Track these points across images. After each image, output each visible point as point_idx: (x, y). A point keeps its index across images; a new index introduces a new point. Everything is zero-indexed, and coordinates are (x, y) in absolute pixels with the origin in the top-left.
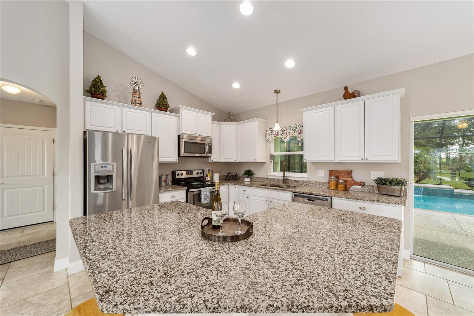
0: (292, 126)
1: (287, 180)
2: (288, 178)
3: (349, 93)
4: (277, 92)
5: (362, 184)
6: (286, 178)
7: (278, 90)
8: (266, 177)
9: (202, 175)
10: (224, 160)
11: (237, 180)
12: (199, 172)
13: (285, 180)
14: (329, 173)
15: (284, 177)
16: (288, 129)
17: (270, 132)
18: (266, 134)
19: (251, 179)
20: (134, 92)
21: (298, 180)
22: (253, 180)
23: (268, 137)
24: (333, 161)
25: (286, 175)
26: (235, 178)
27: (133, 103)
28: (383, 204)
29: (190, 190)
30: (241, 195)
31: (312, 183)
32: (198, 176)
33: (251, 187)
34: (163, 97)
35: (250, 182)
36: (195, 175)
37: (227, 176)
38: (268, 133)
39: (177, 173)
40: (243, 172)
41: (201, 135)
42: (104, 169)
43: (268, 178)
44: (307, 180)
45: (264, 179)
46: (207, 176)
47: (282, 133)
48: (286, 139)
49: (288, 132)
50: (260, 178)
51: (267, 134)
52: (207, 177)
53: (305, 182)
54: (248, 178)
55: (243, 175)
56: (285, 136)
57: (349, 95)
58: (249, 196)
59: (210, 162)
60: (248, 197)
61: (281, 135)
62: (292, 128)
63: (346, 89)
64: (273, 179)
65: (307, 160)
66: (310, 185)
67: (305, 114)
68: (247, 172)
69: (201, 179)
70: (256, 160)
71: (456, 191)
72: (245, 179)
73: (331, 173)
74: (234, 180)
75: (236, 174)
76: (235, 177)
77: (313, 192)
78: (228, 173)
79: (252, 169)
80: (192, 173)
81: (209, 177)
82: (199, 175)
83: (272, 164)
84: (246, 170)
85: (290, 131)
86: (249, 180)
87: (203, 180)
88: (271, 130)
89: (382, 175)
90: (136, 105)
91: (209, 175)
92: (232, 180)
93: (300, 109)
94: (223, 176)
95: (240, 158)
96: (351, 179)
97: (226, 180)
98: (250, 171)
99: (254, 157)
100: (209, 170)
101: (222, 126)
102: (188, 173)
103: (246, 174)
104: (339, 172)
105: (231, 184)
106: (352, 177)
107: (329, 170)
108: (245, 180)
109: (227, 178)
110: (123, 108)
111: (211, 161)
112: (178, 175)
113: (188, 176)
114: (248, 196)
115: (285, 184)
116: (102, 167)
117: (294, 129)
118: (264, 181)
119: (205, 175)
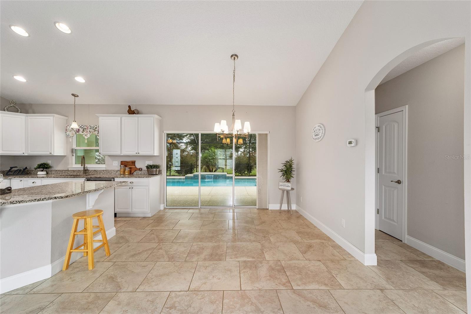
0: (92, 126)
1: (87, 170)
2: (89, 169)
3: (131, 110)
5: (141, 169)
6: (86, 169)
8: (66, 170)
11: (26, 173)
13: (85, 170)
14: (121, 163)
15: (84, 168)
17: (71, 128)
18: (66, 130)
21: (97, 170)
22: (49, 172)
23: (68, 133)
24: (120, 154)
25: (86, 167)
28: (141, 178)
31: (108, 171)
33: (43, 178)
35: (46, 175)
37: (10, 171)
38: (69, 129)
40: (35, 166)
43: (68, 170)
44: (104, 169)
45: (64, 171)
47: (83, 131)
48: (87, 136)
49: (88, 130)
50: (59, 170)
51: (68, 130)
53: (104, 171)
54: (42, 171)
55: (36, 169)
56: (86, 134)
57: (131, 112)
61: (82, 132)
62: (92, 128)
63: (129, 107)
64: (74, 171)
65: (101, 153)
66: (107, 173)
67: (100, 118)
70: (52, 153)
71: (227, 175)
72: (39, 172)
73: (122, 163)
74: (21, 174)
76: (23, 171)
79: (49, 162)
83: (74, 157)
84: (40, 163)
85: (90, 130)
89: (151, 163)
93: (96, 114)
95: (31, 151)
96: (134, 167)
99: (50, 151)
104: (127, 162)
105: (14, 178)
106: (135, 165)
107: (121, 161)
117: (94, 129)
118: (63, 173)
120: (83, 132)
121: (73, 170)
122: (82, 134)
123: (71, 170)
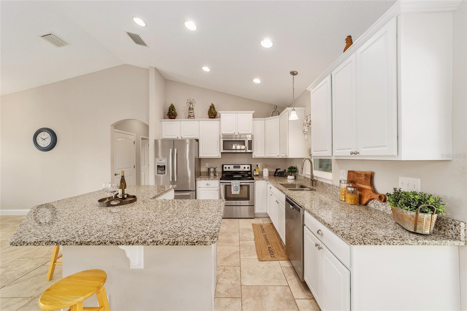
4: (293, 73)
7: (295, 71)
9: (249, 170)
10: (268, 155)
12: (246, 166)
19: (295, 177)
20: (190, 109)
27: (189, 117)
29: (222, 181)
32: (244, 170)
34: (212, 107)
36: (242, 169)
39: (225, 166)
41: (239, 133)
42: (161, 161)
44: (331, 183)
46: (255, 170)
52: (255, 172)
59: (253, 157)
69: (249, 173)
70: (288, 156)
78: (277, 169)
80: (239, 167)
81: (258, 172)
82: (246, 170)
86: (293, 177)
87: (251, 174)
90: (191, 118)
91: (257, 170)
92: (280, 176)
94: (273, 172)
97: (275, 176)
100: (257, 165)
101: (267, 121)
102: (235, 167)
110: (181, 122)
111: (255, 156)
112: (226, 168)
113: (236, 170)
115: (312, 186)
116: (160, 160)
119: (253, 170)
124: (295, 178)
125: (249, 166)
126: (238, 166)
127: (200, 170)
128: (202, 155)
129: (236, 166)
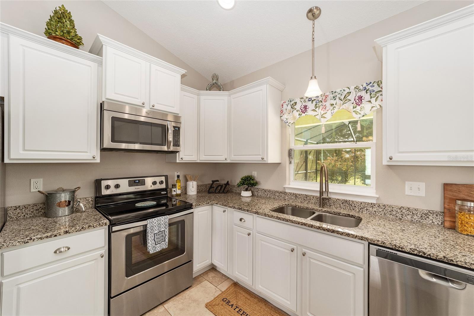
0: (338, 91)
8: (281, 190)
9: (163, 186)
10: (204, 158)
11: (228, 192)
12: (158, 179)
13: (323, 199)
14: (444, 189)
15: (321, 192)
16: (328, 98)
17: (289, 107)
18: (282, 112)
19: (252, 192)
21: (353, 202)
22: (256, 193)
23: (285, 117)
26: (224, 189)
29: (115, 228)
30: (234, 226)
31: (390, 209)
32: (154, 187)
33: (256, 215)
35: (252, 198)
36: (149, 184)
37: (211, 187)
38: (286, 109)
39: (104, 183)
40: (238, 180)
43: (285, 193)
44: (375, 202)
45: (277, 194)
46: (174, 186)
47: (316, 107)
48: (324, 117)
49: (328, 104)
50: (269, 191)
51: (284, 111)
52: (175, 189)
53: (372, 205)
54: (247, 190)
55: (239, 186)
56: (323, 112)
58: (251, 232)
59: (178, 161)
60: (249, 234)
61: (314, 110)
62: (339, 96)
64: (296, 196)
66: (385, 214)
68: (245, 180)
69: (162, 193)
70: (265, 159)
72: (242, 192)
73: (452, 191)
74: (223, 192)
75: (226, 182)
76: (225, 187)
77: (460, 259)
78: (214, 181)
79: (255, 174)
81: (179, 189)
82: (158, 186)
83: (292, 166)
84: (244, 176)
85: (333, 102)
86: (248, 194)
87: (167, 194)
88: (292, 103)
91: (177, 186)
92: (219, 192)
93: (375, 40)
94: (206, 185)
95: (234, 155)
97: (209, 192)
98: (251, 179)
99: (261, 154)
100: (178, 176)
101: (202, 98)
102: (131, 184)
103: (243, 184)
105: (216, 203)
108: (242, 195)
109: (212, 190)
111: (180, 159)
112: (108, 187)
113: (133, 189)
114: (249, 231)
115: (323, 207)
117: (342, 97)
118: (277, 197)
119: (170, 186)
120: (317, 109)
121: (294, 194)
122: (314, 113)
123: (291, 194)
124: (253, 195)
125: (163, 179)
126: (139, 180)
127: (4, 202)
128: (22, 152)
129: (135, 181)
